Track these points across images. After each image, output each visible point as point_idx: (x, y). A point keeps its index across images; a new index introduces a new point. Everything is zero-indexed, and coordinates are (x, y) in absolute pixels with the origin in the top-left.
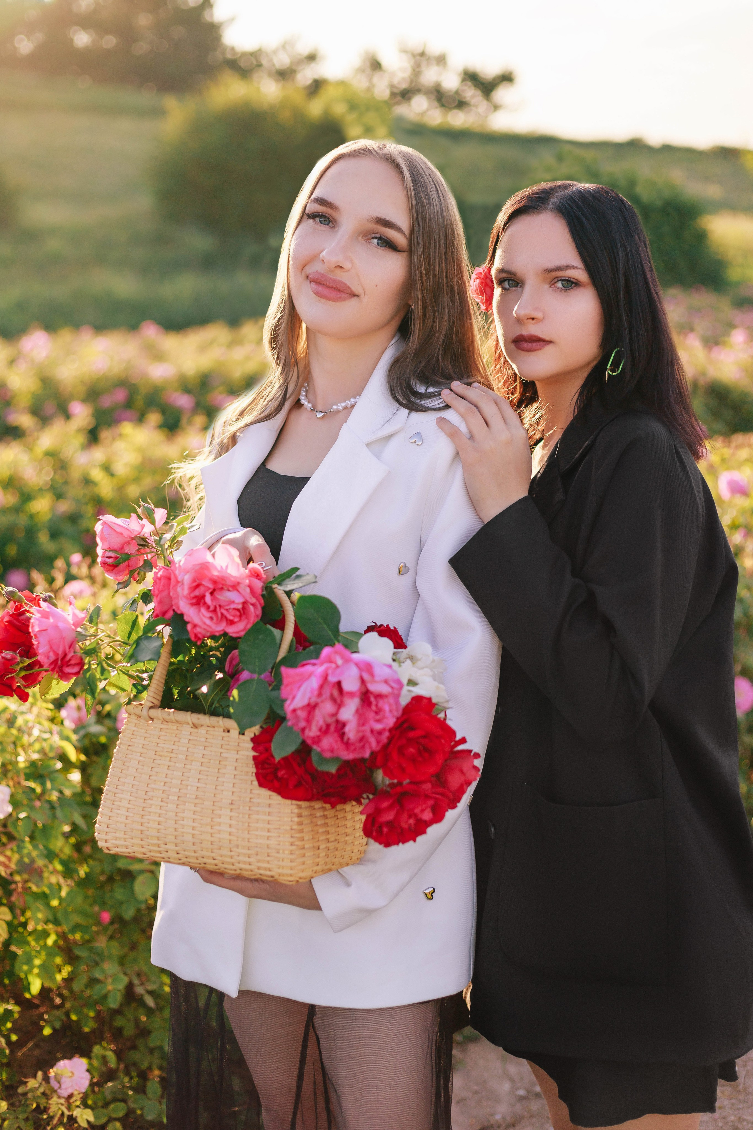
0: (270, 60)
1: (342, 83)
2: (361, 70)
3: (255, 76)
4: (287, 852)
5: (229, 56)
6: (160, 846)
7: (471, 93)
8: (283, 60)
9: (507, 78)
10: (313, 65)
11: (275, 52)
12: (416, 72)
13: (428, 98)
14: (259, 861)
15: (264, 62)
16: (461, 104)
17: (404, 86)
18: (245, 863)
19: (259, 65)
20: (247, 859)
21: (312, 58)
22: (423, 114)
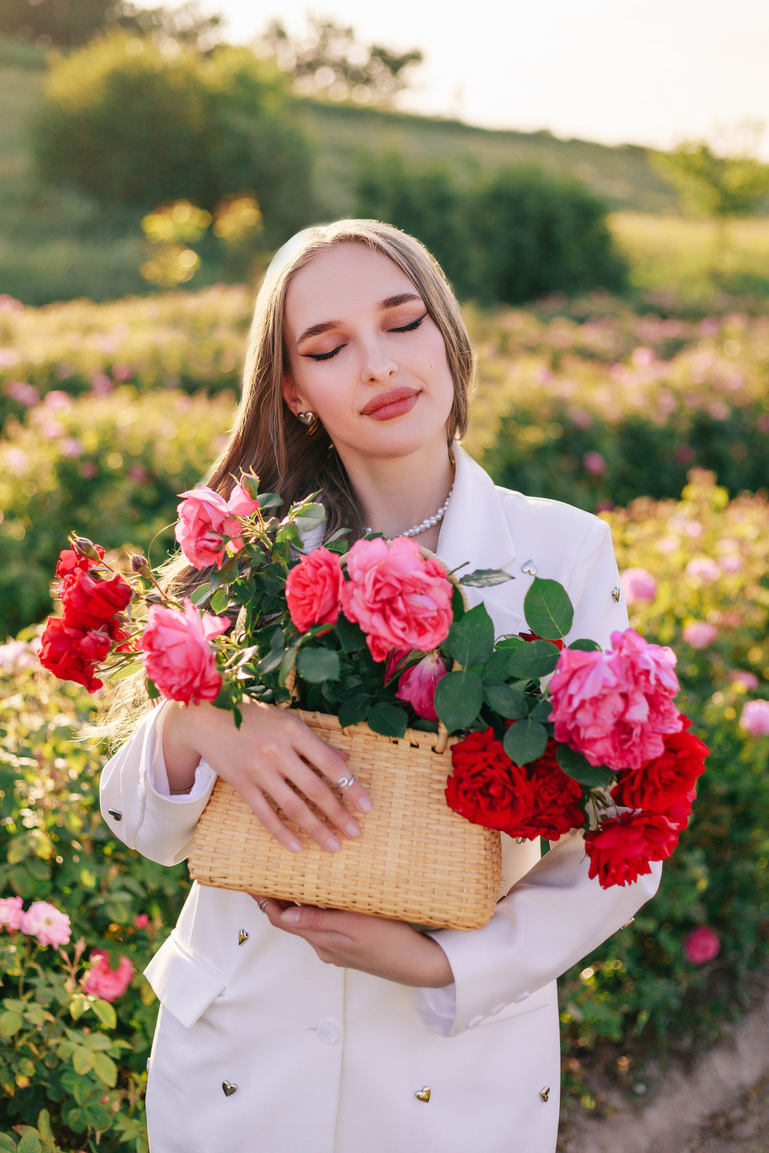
0: (172, 21)
1: (244, 50)
2: (266, 37)
3: (154, 36)
4: (472, 891)
5: (127, 13)
6: (293, 877)
7: (379, 69)
8: (183, 22)
9: (415, 57)
10: (216, 28)
11: (178, 12)
12: (324, 44)
13: (336, 71)
14: (434, 901)
15: (165, 23)
16: (368, 81)
17: (309, 59)
18: (414, 902)
19: (160, 26)
20: (418, 898)
21: (215, 21)
22: (327, 88)
